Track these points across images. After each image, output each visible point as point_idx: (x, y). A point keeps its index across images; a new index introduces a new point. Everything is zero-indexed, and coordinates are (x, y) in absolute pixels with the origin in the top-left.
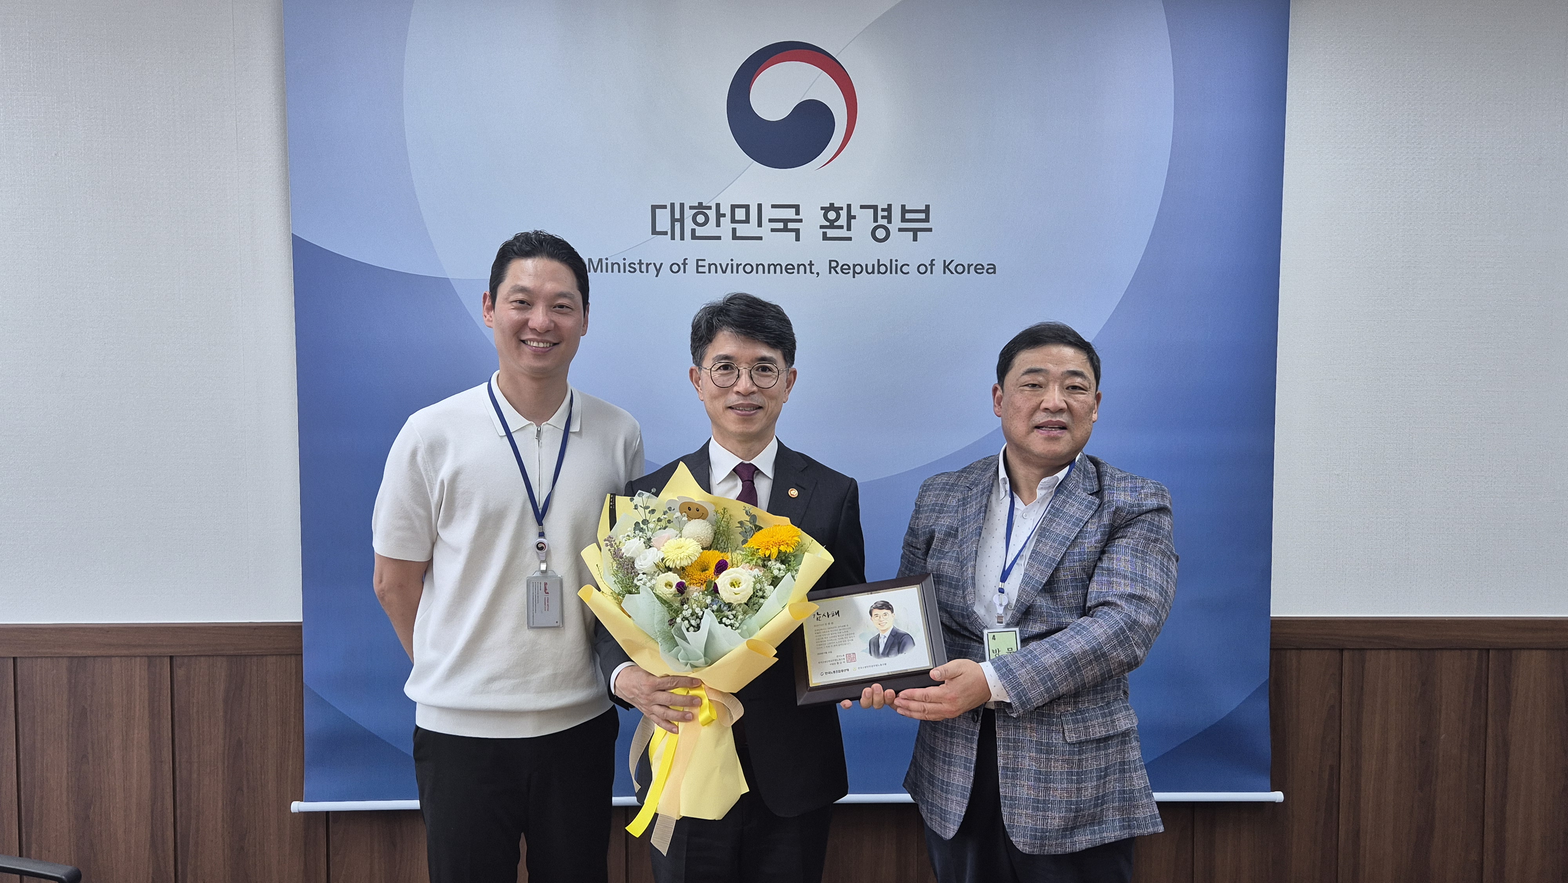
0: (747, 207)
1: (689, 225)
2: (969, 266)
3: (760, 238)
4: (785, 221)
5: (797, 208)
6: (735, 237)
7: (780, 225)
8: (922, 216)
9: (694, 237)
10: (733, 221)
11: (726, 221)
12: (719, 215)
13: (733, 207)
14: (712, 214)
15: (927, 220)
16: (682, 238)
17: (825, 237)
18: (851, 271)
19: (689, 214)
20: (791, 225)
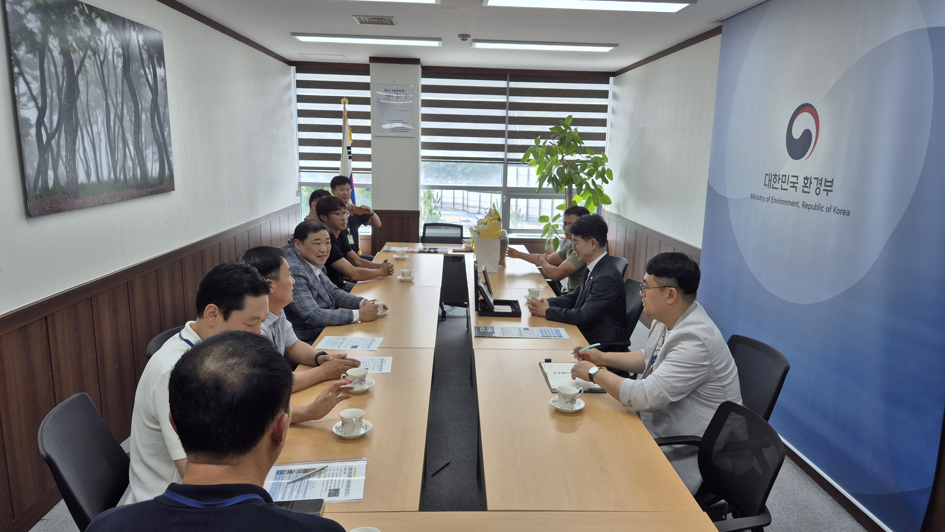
0: (785, 176)
1: (772, 183)
2: (841, 210)
3: (787, 190)
4: (794, 183)
5: (797, 177)
6: (782, 189)
7: (792, 185)
8: (830, 184)
9: (773, 188)
10: (782, 182)
11: (780, 181)
12: (779, 179)
13: (783, 176)
14: (777, 178)
15: (831, 186)
16: (770, 188)
17: (803, 192)
18: (808, 207)
19: (773, 177)
20: (795, 185)
